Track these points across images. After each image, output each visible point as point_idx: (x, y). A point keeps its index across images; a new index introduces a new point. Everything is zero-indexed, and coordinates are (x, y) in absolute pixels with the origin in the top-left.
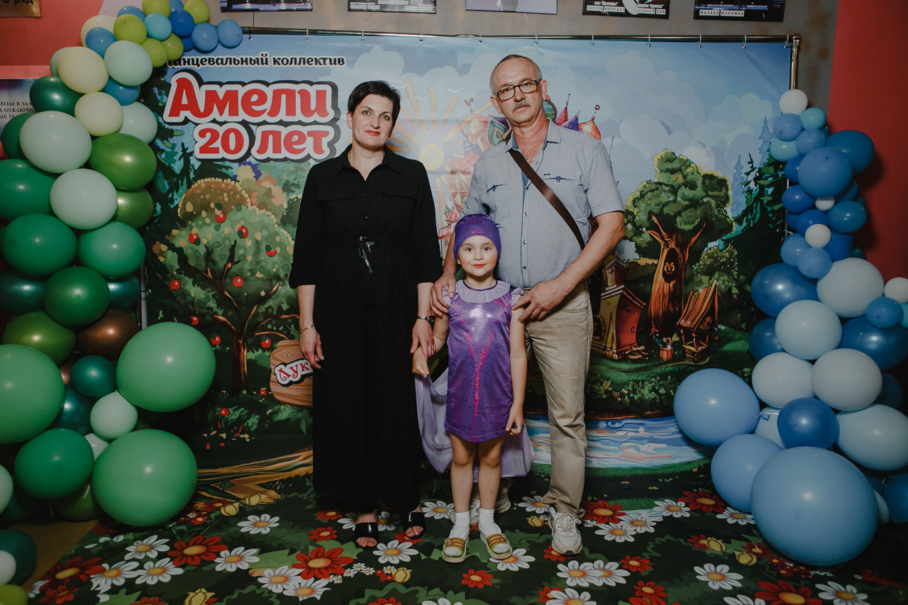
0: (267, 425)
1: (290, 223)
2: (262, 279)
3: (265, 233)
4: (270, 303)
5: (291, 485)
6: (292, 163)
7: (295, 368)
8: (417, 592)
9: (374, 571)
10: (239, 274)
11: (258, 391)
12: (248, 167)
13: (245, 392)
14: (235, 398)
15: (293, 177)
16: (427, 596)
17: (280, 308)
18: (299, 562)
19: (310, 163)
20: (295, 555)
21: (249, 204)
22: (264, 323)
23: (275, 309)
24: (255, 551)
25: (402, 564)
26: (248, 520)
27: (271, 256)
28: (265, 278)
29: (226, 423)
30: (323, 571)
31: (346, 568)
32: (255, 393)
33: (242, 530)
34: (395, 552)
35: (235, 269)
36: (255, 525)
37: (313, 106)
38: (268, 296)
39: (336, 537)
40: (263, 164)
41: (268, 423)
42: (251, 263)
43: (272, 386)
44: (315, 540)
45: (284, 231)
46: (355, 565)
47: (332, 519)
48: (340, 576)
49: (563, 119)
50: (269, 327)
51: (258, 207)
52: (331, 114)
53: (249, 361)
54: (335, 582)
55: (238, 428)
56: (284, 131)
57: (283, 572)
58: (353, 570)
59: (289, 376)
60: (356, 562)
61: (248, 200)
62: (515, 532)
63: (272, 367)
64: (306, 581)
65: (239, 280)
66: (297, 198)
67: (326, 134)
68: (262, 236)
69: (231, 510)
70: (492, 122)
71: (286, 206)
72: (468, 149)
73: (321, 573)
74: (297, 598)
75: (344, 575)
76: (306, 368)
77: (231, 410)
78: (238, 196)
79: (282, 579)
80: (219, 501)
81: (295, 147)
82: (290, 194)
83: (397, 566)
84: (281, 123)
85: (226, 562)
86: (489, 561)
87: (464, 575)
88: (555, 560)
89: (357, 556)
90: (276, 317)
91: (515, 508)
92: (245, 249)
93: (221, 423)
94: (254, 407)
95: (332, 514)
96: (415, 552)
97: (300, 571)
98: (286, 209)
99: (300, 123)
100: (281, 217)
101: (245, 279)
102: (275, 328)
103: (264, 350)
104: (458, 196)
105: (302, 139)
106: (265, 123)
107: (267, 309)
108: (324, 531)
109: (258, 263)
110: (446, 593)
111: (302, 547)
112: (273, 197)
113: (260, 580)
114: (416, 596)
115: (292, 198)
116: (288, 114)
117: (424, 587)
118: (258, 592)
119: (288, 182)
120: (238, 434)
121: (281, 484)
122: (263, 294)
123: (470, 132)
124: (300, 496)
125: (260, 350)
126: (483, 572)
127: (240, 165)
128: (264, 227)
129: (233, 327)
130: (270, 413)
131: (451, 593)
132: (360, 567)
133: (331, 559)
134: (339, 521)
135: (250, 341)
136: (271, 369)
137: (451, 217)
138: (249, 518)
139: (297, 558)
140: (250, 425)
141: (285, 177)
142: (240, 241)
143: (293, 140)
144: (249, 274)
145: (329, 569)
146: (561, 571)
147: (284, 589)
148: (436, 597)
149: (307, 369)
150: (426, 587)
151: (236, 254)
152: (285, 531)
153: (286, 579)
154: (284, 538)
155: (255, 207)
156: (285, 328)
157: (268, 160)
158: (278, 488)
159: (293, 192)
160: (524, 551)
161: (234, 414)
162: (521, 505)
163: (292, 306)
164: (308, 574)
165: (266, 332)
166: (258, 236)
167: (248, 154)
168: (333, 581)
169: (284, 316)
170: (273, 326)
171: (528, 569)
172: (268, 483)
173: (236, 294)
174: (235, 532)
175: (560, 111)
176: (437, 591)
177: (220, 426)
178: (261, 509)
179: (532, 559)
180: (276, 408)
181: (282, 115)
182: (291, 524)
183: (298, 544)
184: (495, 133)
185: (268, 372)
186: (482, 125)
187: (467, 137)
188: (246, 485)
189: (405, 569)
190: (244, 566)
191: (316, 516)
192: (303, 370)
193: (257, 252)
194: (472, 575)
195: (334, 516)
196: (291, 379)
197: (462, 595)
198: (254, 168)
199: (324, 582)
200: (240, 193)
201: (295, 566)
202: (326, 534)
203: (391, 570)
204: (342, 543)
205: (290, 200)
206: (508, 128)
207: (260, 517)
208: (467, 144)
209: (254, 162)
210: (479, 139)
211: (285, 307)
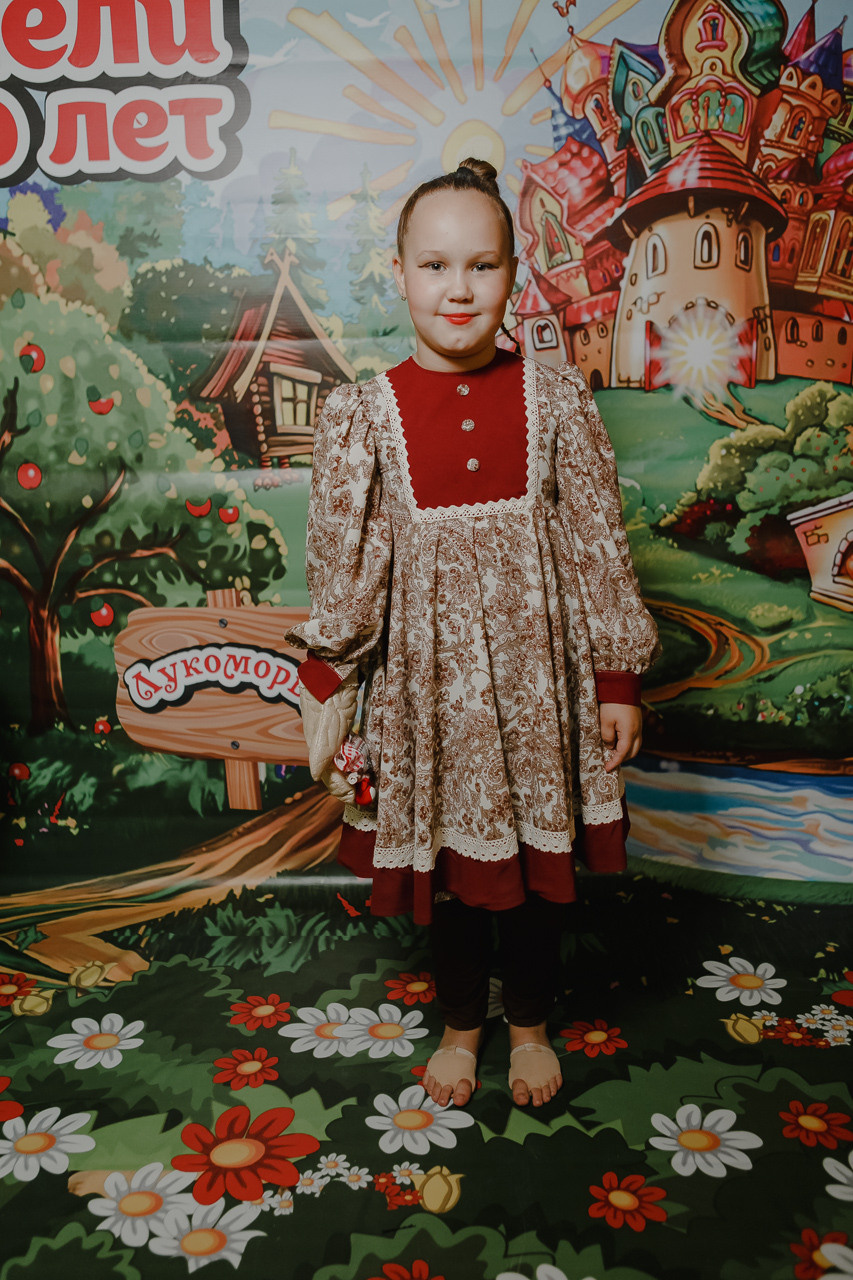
0: (114, 799)
1: (141, 333)
2: (84, 468)
3: (84, 358)
4: (106, 523)
5: (171, 936)
6: (138, 186)
7: (170, 671)
8: (478, 1243)
9: (370, 1178)
10: (30, 458)
11: (92, 725)
12: (33, 198)
13: (61, 726)
14: (39, 740)
15: (142, 218)
16: (506, 1255)
17: (128, 534)
18: (189, 1151)
19: (179, 183)
20: (179, 1129)
21: (42, 290)
22: (94, 570)
23: (119, 536)
24: (84, 1118)
25: (435, 1157)
26: (72, 1031)
27: (101, 413)
28: (91, 465)
29: (25, 794)
30: (247, 1176)
31: (301, 1167)
32: (83, 727)
33: (60, 1060)
34: (418, 1119)
35: (20, 446)
36: (88, 1044)
37: (179, 35)
38: (100, 508)
39: (274, 1076)
40: (66, 187)
41: (116, 794)
42: (57, 431)
43: (121, 711)
44: (227, 1084)
45: (132, 356)
46: (323, 1159)
47: (268, 1025)
48: (288, 1194)
49: (803, 41)
50: (108, 577)
51: (62, 296)
52: (226, 54)
53: (66, 657)
54: (277, 1213)
55: (52, 805)
56: (113, 102)
57: (149, 1182)
58: (318, 1174)
59: (157, 688)
60: (325, 1149)
61: (39, 280)
62: (700, 1061)
63: (120, 669)
64: (205, 1208)
65: (31, 473)
66: (153, 269)
67: (215, 106)
68: (78, 367)
69: (36, 1004)
70: (622, 56)
71: (128, 291)
72: (564, 132)
73: (242, 1183)
74: (181, 1262)
75: (299, 1191)
76: (196, 670)
77: (33, 767)
78: (14, 271)
79: (146, 1203)
80: (10, 980)
81: (143, 142)
82: (138, 260)
83: (426, 1162)
84: (103, 82)
85: (17, 1152)
86: (649, 1147)
87: (594, 1190)
88: (811, 1143)
89: (328, 1131)
90: (122, 556)
91: (690, 992)
92: (39, 396)
93: (13, 796)
94: (85, 760)
95: (265, 1010)
96: (465, 1120)
97: (191, 1177)
98: (130, 299)
99: (150, 80)
100: (119, 315)
101: (44, 470)
102: (120, 581)
103: (98, 632)
104: (540, 253)
105: (158, 121)
106: (64, 83)
107: (99, 537)
108: (247, 1060)
109: (72, 430)
110: (554, 1247)
111: (196, 1105)
112: (97, 271)
113: (95, 1207)
114: (481, 1258)
115: (142, 269)
116: (118, 59)
117: (495, 1227)
118: (88, 1243)
119: (129, 231)
120: (53, 819)
121: (149, 931)
122: (87, 502)
123: (567, 88)
124: (192, 964)
125: (90, 632)
126: (637, 1179)
127: (12, 193)
128: (81, 344)
129: (25, 582)
130: (122, 773)
131: (565, 1246)
132: (335, 1165)
133: (264, 1141)
134: (285, 1031)
135: (65, 611)
136: (116, 674)
137: (523, 305)
138: (77, 1024)
139: (186, 1138)
140: (77, 799)
141: (123, 220)
142: (26, 380)
143: (136, 125)
144: (52, 457)
145: (260, 1171)
146: (835, 1182)
147: (152, 1235)
148: (528, 1260)
149: (198, 672)
150: (502, 1228)
151: (20, 412)
152: (155, 1059)
153: (158, 1203)
154: (153, 1082)
155: (55, 297)
156: (143, 579)
157: (79, 178)
158: (142, 945)
159: (143, 255)
160: (727, 1117)
161: (42, 776)
162: (703, 982)
163: (155, 527)
164: (210, 1186)
165: (102, 591)
166: (69, 367)
167: (30, 164)
168: (272, 1210)
169: (139, 553)
170: (116, 575)
171: (748, 1172)
172: (121, 931)
173: (25, 505)
174: (42, 1064)
175: (795, 19)
176: (528, 1240)
177: (11, 802)
178: (103, 999)
179: (754, 1141)
180: (133, 759)
181: (105, 62)
182: (170, 1040)
183: (187, 1096)
184: (630, 88)
185: (111, 681)
186: (598, 67)
187: (560, 101)
188: (71, 936)
189: (446, 1171)
190: (57, 1165)
191: (228, 1019)
192: (189, 674)
193: (68, 405)
194: (612, 1189)
195: (269, 1016)
196: (162, 695)
197: (594, 1252)
198: (47, 198)
199: (248, 1211)
200: (17, 262)
201: (180, 1164)
202: (251, 1067)
203: (411, 1173)
204: (292, 1092)
205: (138, 275)
206: (662, 73)
207: (99, 1021)
208: (561, 119)
209: (46, 184)
210: (591, 105)
211: (141, 531)
